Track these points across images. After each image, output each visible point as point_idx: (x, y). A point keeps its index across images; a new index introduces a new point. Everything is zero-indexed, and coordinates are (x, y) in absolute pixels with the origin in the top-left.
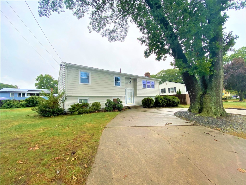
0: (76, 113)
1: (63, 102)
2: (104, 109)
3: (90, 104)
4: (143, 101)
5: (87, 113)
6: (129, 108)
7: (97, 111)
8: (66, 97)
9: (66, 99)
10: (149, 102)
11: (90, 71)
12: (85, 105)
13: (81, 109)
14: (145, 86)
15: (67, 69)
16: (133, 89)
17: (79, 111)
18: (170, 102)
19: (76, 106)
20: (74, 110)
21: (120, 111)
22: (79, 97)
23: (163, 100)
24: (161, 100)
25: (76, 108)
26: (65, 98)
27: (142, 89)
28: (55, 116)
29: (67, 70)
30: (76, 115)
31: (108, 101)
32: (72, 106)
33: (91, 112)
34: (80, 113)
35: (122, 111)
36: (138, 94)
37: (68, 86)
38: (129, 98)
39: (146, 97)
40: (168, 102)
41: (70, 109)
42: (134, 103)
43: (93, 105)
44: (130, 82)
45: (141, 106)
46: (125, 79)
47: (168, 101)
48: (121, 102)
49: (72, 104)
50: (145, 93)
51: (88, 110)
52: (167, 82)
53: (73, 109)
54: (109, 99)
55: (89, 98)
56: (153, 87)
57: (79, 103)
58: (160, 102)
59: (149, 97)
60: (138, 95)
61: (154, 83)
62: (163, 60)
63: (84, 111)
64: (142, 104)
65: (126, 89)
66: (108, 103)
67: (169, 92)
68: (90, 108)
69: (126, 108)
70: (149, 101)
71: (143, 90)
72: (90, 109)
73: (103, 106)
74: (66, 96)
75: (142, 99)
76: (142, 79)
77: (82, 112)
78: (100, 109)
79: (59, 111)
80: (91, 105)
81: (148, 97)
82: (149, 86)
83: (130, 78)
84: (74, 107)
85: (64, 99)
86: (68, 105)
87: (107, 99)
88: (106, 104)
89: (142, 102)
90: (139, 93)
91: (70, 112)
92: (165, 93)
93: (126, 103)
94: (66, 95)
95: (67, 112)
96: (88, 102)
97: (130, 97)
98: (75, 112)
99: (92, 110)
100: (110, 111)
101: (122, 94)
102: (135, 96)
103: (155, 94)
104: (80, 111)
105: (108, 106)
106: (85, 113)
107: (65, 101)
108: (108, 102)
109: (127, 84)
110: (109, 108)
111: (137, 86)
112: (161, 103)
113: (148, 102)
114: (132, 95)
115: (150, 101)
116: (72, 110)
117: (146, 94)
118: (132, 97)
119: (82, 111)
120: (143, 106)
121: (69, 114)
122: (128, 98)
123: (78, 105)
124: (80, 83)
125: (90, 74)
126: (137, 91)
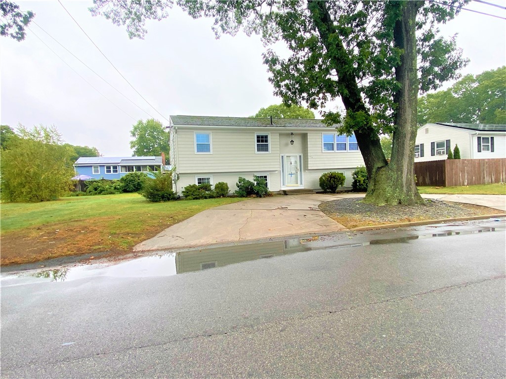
0: (190, 197)
1: (176, 183)
2: (234, 193)
3: (213, 185)
5: (206, 198)
6: (286, 193)
8: (178, 175)
9: (178, 178)
12: (205, 187)
13: (198, 192)
15: (176, 133)
16: (300, 156)
17: (195, 195)
19: (192, 188)
20: (188, 194)
21: (260, 197)
22: (196, 175)
25: (191, 191)
26: (176, 176)
27: (321, 154)
28: (165, 201)
33: (211, 197)
34: (195, 198)
37: (180, 156)
38: (291, 174)
41: (183, 192)
42: (301, 184)
45: (319, 190)
46: (278, 137)
51: (207, 195)
53: (188, 192)
55: (212, 175)
56: (356, 147)
59: (336, 171)
63: (201, 195)
64: (320, 185)
65: (282, 157)
67: (433, 154)
68: (211, 191)
69: (282, 193)
72: (211, 193)
74: (178, 173)
75: (319, 175)
76: (323, 132)
77: (198, 197)
78: (228, 194)
79: (170, 195)
80: (213, 187)
83: (292, 133)
84: (188, 190)
85: (176, 178)
87: (238, 177)
88: (237, 186)
89: (319, 182)
90: (314, 162)
91: (183, 197)
94: (178, 171)
99: (215, 195)
100: (242, 196)
104: (196, 195)
106: (202, 197)
107: (177, 180)
109: (285, 145)
110: (241, 191)
111: (309, 149)
114: (299, 168)
117: (332, 165)
118: (299, 172)
119: (198, 195)
120: (322, 190)
123: (194, 186)
124: (196, 152)
125: (211, 137)
126: (309, 160)
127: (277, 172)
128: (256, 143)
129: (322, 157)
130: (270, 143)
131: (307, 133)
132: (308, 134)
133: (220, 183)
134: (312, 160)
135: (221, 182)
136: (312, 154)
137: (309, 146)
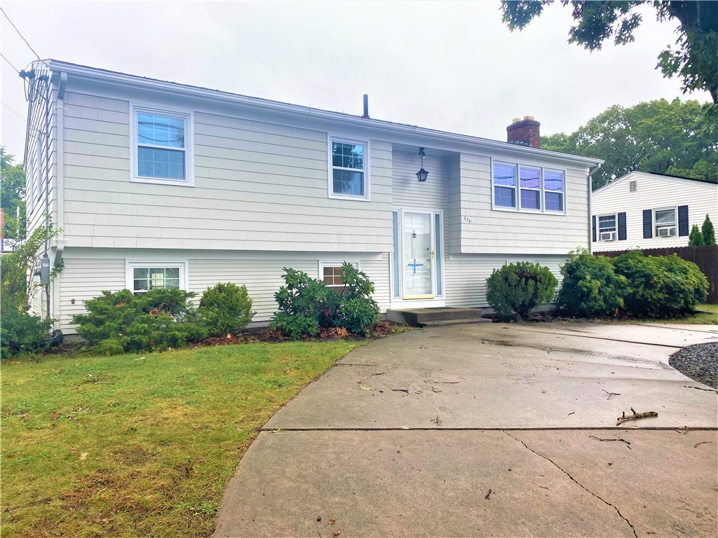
0: (111, 343)
1: (46, 285)
2: (266, 325)
3: (192, 295)
4: (492, 281)
5: (174, 343)
6: (412, 320)
7: (229, 336)
8: (59, 253)
9: (59, 265)
10: (531, 290)
11: (190, 111)
12: (161, 299)
13: (143, 321)
14: (505, 197)
15: (60, 97)
16: (437, 216)
17: (131, 333)
18: (651, 292)
19: (116, 303)
20: (101, 328)
21: (362, 335)
22: (129, 258)
23: (608, 280)
24: (595, 277)
25: (113, 318)
26: (52, 258)
27: (488, 214)
29: (60, 102)
30: (113, 353)
31: (292, 278)
32: (90, 305)
33: (193, 340)
34: (133, 347)
35: (374, 338)
36: (463, 242)
37: (71, 195)
38: (414, 265)
39: (514, 262)
40: (641, 289)
41: (79, 319)
42: (440, 293)
43: (209, 300)
44: (422, 175)
45: (484, 312)
46: (390, 156)
47: (637, 287)
48: (367, 288)
49: (95, 293)
50: (510, 236)
51: (179, 330)
52: (635, 176)
53: (99, 323)
54: (299, 268)
55: (185, 259)
56: (557, 202)
57: (132, 291)
58: (590, 290)
59: (530, 261)
60: (463, 250)
61: (561, 179)
62: (619, 40)
63: (155, 334)
64: (488, 300)
65: (395, 214)
66: (294, 291)
67: (647, 234)
68: (191, 315)
69: (397, 319)
70: (531, 282)
71: (496, 222)
72: (192, 326)
73: (264, 309)
74: (60, 247)
75: (485, 271)
76: (494, 157)
77: (145, 339)
78: (249, 326)
79: (20, 333)
80: (195, 302)
81: (525, 260)
82: (532, 200)
83: (422, 149)
84: (101, 312)
85: (52, 267)
86: (73, 301)
87: (285, 270)
88: (280, 298)
89: (485, 290)
90: (473, 235)
91: (80, 340)
92: (623, 236)
93: (397, 294)
94: (60, 241)
95: (65, 338)
96: (185, 285)
97: (419, 261)
98: (105, 336)
99: (204, 331)
100: (305, 335)
101: (375, 240)
102: (448, 254)
103: (567, 245)
104: (138, 333)
105: (295, 310)
106: (161, 342)
107: (54, 274)
108: (291, 287)
109: (404, 182)
110: (301, 317)
111: (463, 197)
112: (600, 292)
113: (525, 290)
114: (433, 248)
115: (536, 281)
116: (90, 327)
117: (512, 243)
118: (434, 261)
119: (146, 333)
120: (491, 311)
121: (77, 347)
122: (405, 263)
123: (124, 297)
124: (134, 175)
125: (191, 129)
126: (463, 227)
127: (380, 257)
128: (331, 167)
129: (491, 222)
130: (368, 170)
131: (459, 154)
132: (462, 158)
133: (220, 288)
134: (471, 227)
135: (224, 282)
136: (469, 213)
137: (463, 189)
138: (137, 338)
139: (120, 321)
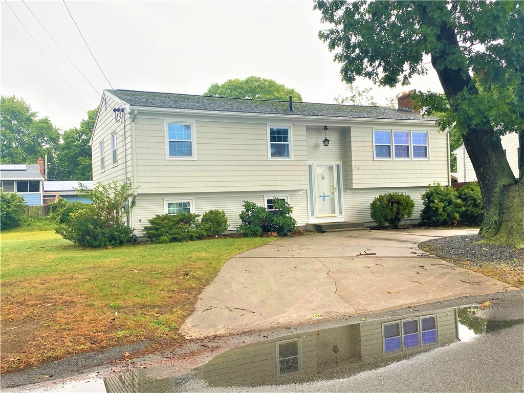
1: (127, 213)
2: (235, 232)
3: (198, 216)
7: (217, 236)
8: (134, 197)
9: (133, 203)
11: (193, 120)
13: (177, 228)
14: (383, 151)
16: (338, 166)
19: (163, 221)
20: (159, 232)
23: (450, 202)
24: (442, 201)
26: (131, 200)
27: (371, 163)
29: (133, 123)
31: (248, 206)
32: (151, 222)
34: (174, 240)
36: (354, 181)
38: (324, 197)
39: (387, 192)
42: (340, 213)
43: (206, 219)
44: (326, 141)
48: (289, 210)
49: (152, 216)
53: (157, 229)
54: (252, 201)
55: (193, 197)
56: (422, 152)
57: (168, 215)
58: (437, 209)
60: (354, 187)
63: (183, 234)
64: (372, 217)
65: (310, 166)
69: (312, 229)
70: (395, 205)
71: (377, 167)
74: (136, 194)
75: (371, 198)
76: (374, 127)
78: (226, 233)
80: (200, 219)
81: (395, 191)
82: (403, 151)
83: (326, 126)
85: (130, 204)
86: (140, 221)
87: (245, 202)
88: (242, 217)
90: (361, 177)
93: (313, 214)
94: (136, 191)
95: (138, 239)
96: (193, 211)
97: (327, 194)
98: (161, 235)
100: (255, 235)
101: (296, 183)
102: (346, 189)
103: (430, 179)
104: (175, 234)
105: (249, 223)
106: (186, 238)
107: (132, 207)
108: (247, 211)
110: (252, 227)
111: (353, 153)
112: (444, 211)
113: (391, 210)
114: (336, 186)
116: (152, 232)
118: (336, 193)
119: (179, 234)
120: (374, 224)
121: (145, 242)
122: (317, 196)
126: (354, 172)
127: (301, 193)
128: (269, 143)
129: (374, 168)
130: (291, 142)
131: (350, 128)
132: (352, 130)
133: (211, 212)
134: (359, 172)
135: (213, 209)
136: (358, 163)
138: (175, 236)
139: (167, 228)
